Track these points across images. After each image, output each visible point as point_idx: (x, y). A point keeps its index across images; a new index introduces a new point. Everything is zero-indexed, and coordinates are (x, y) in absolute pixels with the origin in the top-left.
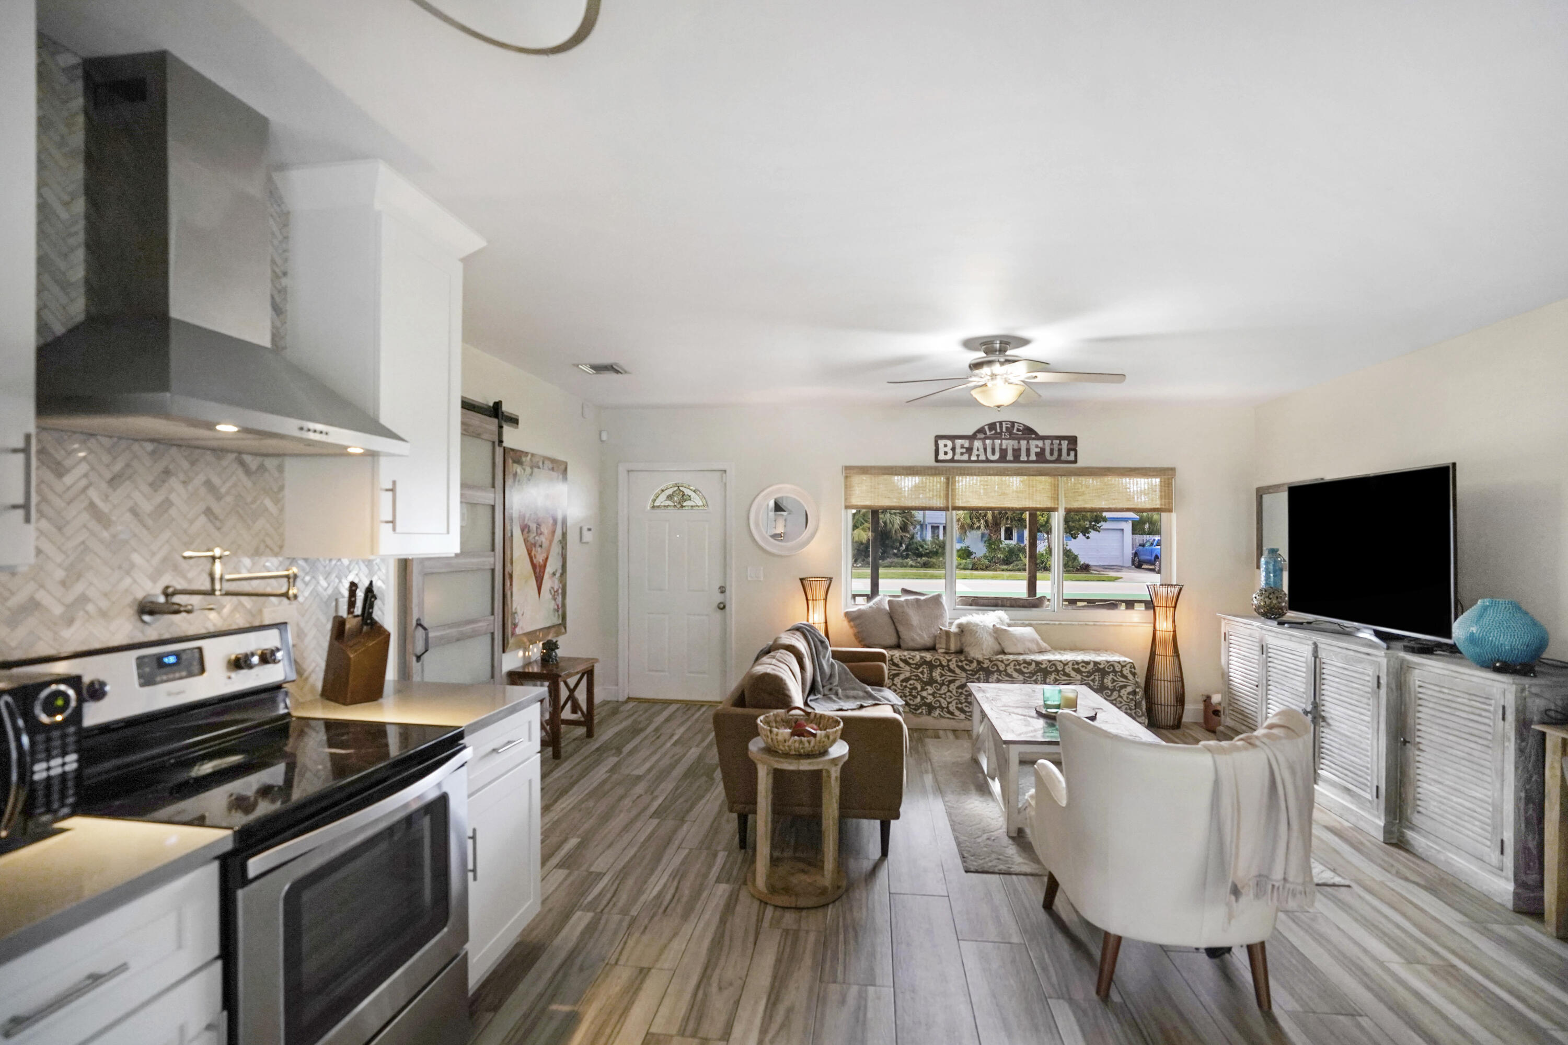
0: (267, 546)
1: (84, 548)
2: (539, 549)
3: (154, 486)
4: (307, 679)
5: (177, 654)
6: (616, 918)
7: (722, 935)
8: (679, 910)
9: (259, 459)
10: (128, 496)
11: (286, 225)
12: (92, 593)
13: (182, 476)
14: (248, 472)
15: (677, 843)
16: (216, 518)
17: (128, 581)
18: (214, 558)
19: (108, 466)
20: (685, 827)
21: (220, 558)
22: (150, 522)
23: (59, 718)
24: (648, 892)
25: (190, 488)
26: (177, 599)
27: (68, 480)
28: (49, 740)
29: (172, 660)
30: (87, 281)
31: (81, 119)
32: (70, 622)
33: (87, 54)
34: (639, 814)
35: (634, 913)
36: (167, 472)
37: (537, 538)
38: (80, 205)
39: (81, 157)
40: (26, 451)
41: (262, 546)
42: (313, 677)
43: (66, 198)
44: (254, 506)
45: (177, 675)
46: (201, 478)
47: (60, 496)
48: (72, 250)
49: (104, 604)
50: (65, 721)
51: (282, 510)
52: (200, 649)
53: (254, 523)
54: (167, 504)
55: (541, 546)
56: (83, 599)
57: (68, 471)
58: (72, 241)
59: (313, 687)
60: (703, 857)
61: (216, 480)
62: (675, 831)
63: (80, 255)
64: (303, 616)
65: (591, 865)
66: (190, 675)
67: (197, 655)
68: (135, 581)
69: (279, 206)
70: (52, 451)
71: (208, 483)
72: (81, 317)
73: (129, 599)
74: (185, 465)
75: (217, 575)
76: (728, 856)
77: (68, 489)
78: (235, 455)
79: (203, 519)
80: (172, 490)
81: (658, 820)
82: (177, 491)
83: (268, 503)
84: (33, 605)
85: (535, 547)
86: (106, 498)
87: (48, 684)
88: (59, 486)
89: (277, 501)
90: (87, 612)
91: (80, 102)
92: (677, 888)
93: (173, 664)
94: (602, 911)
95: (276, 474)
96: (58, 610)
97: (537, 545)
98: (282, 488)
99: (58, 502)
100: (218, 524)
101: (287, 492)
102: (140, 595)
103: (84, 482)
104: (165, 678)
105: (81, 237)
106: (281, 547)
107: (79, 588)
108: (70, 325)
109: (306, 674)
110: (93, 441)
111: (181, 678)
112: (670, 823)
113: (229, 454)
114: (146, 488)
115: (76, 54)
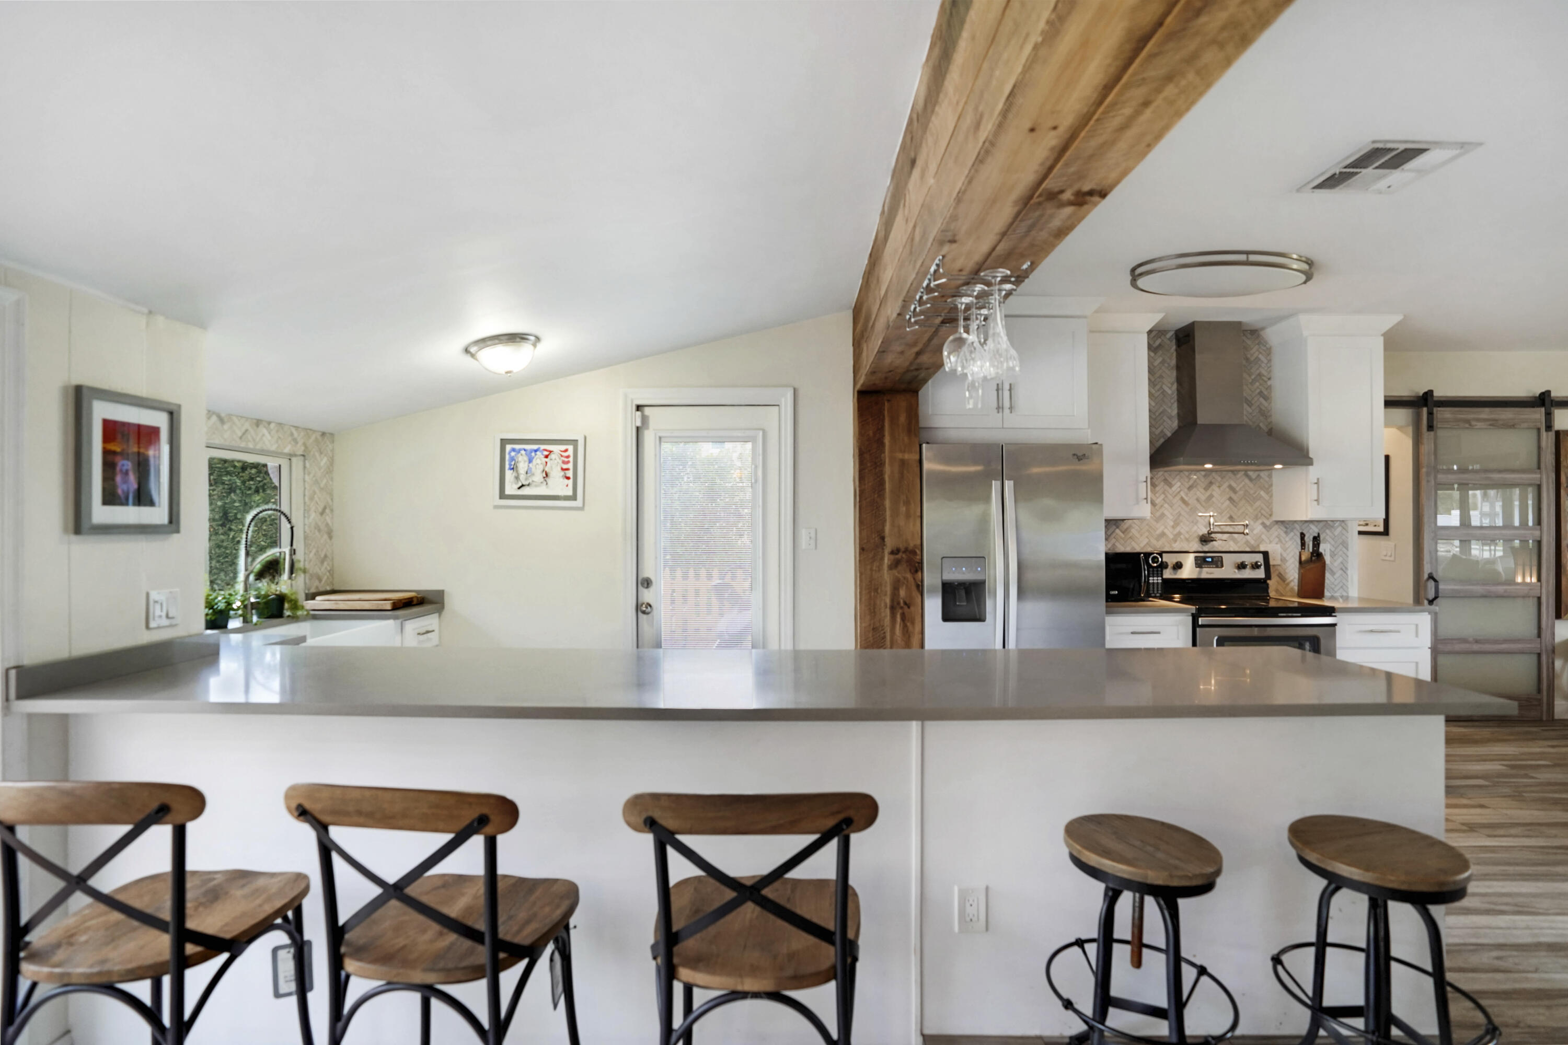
0: (1262, 514)
1: (1180, 515)
3: (1206, 489)
4: (1288, 584)
5: (1212, 557)
9: (1257, 473)
10: (1196, 494)
11: (1269, 354)
12: (1182, 531)
13: (1217, 484)
14: (1250, 479)
16: (1234, 501)
17: (1195, 528)
18: (1210, 516)
19: (1187, 482)
21: (1213, 516)
22: (1204, 504)
23: (1155, 565)
25: (1222, 488)
26: (1213, 535)
27: (1174, 489)
28: (1153, 571)
29: (1210, 560)
30: (1178, 414)
31: (1175, 354)
32: (1176, 541)
33: (1175, 329)
36: (1211, 483)
38: (1175, 386)
39: (1175, 368)
40: (1146, 482)
41: (1260, 515)
42: (1292, 584)
43: (1170, 385)
44: (1254, 496)
45: (1211, 566)
46: (1226, 484)
47: (1171, 495)
48: (1172, 404)
49: (1187, 536)
50: (1157, 566)
51: (1271, 497)
52: (1221, 557)
53: (1255, 503)
54: (1211, 496)
56: (1179, 534)
57: (1173, 486)
58: (1172, 401)
59: (1292, 589)
61: (1234, 485)
63: (1175, 405)
64: (1285, 551)
66: (1217, 567)
67: (1220, 559)
68: (1198, 528)
69: (1265, 346)
70: (1168, 479)
71: (1230, 487)
72: (1177, 428)
73: (1196, 535)
74: (1219, 479)
75: (1212, 522)
77: (1174, 492)
78: (1243, 473)
79: (1228, 502)
80: (1213, 490)
82: (1215, 491)
83: (1262, 493)
84: (1163, 534)
86: (1187, 495)
87: (1154, 553)
88: (1170, 491)
89: (1267, 493)
90: (1181, 538)
91: (1174, 347)
93: (1210, 562)
95: (1267, 479)
96: (1171, 536)
98: (1271, 485)
99: (1170, 497)
100: (1235, 504)
101: (1274, 488)
102: (1201, 534)
103: (1179, 489)
104: (1206, 566)
105: (1176, 398)
106: (1271, 515)
107: (1178, 529)
108: (1174, 431)
109: (1288, 581)
110: (1182, 473)
111: (1213, 568)
113: (1240, 472)
114: (1202, 490)
115: (1173, 331)
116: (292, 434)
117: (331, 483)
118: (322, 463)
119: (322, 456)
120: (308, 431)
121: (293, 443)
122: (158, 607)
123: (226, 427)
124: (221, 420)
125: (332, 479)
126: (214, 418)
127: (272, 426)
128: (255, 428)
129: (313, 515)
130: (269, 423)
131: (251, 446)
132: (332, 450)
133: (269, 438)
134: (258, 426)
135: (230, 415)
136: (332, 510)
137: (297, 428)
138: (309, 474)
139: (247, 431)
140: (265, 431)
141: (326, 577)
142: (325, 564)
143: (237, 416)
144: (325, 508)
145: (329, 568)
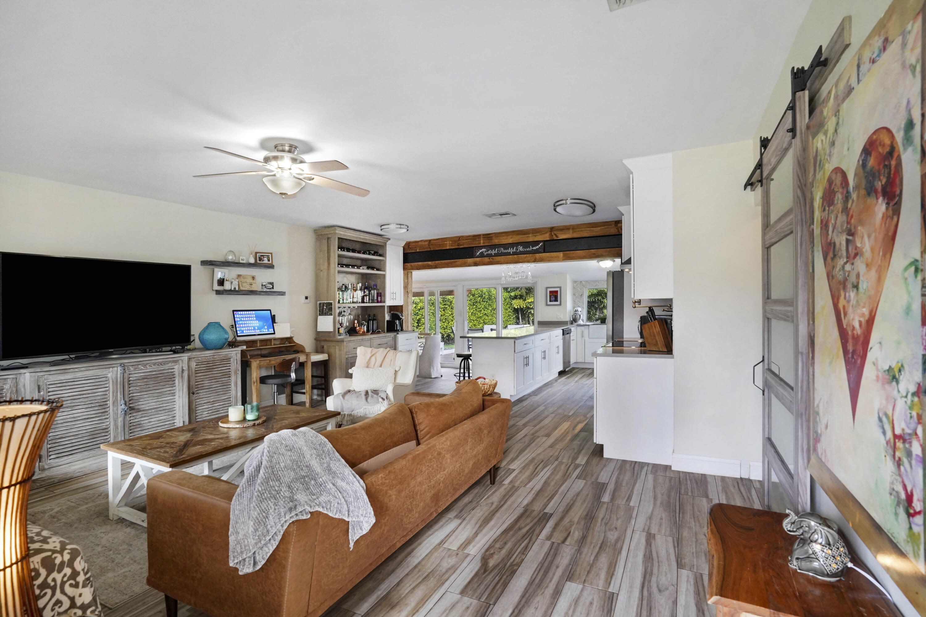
2: (852, 294)
6: (565, 460)
7: (519, 453)
8: (536, 461)
15: (533, 492)
20: (525, 502)
24: (551, 469)
34: (562, 519)
35: (557, 463)
37: (848, 267)
55: (856, 287)
60: (519, 482)
62: (534, 499)
65: (586, 484)
76: (503, 481)
81: (545, 511)
85: (845, 288)
92: (536, 468)
94: (572, 463)
97: (849, 286)
112: (537, 507)
122: (558, 316)
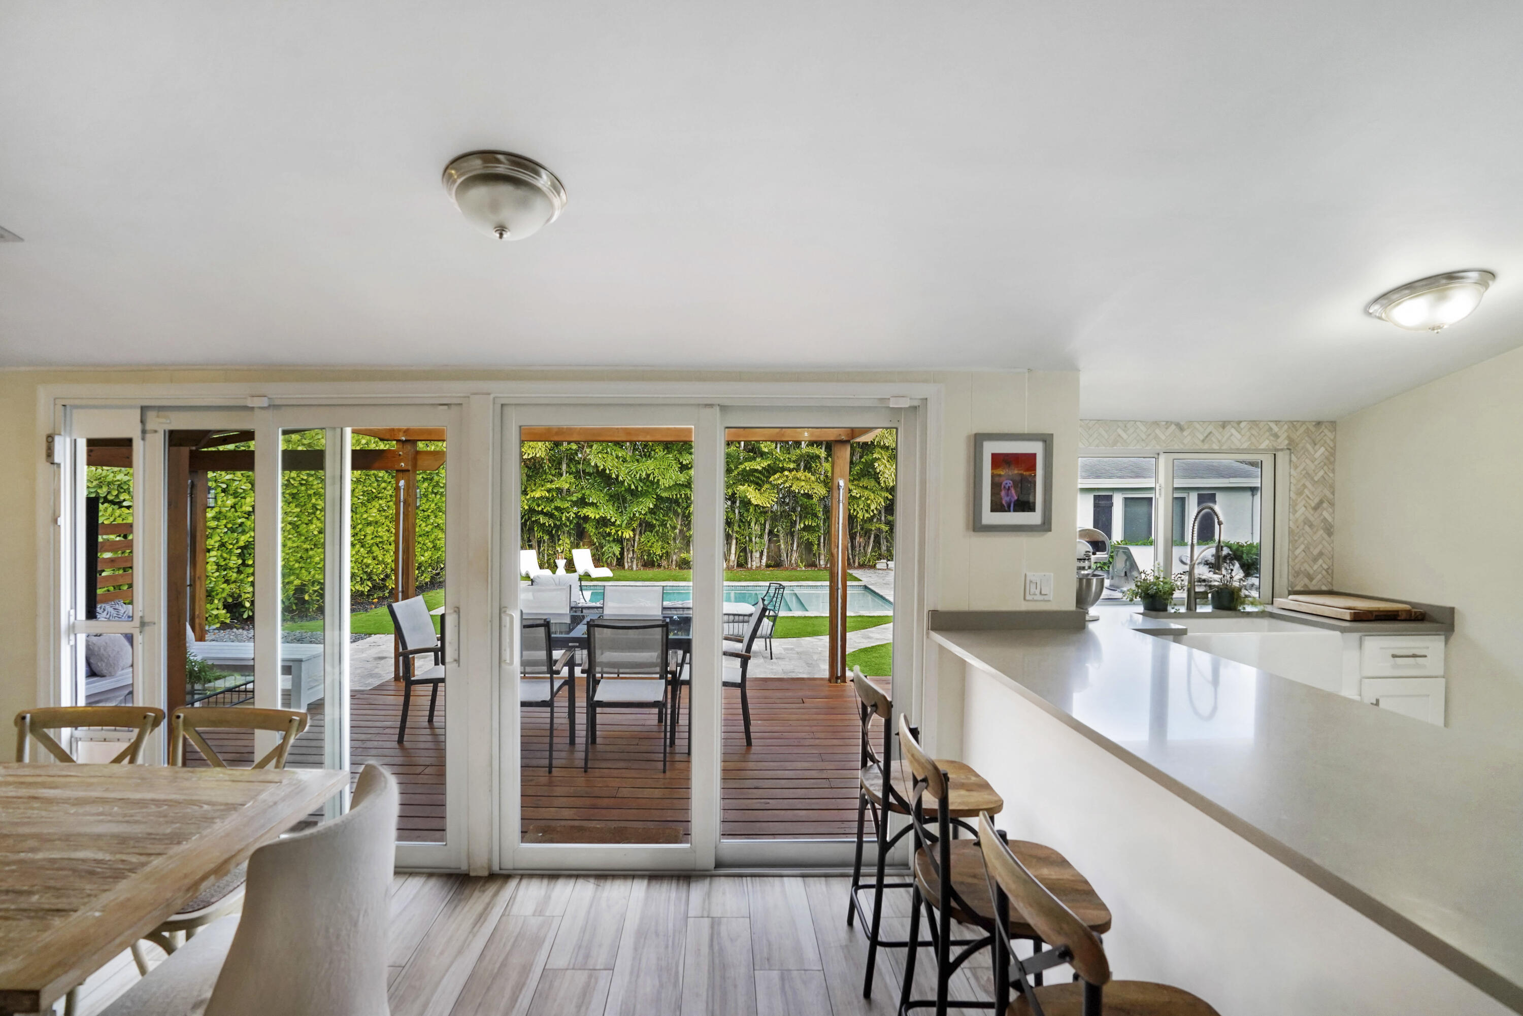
116: (1271, 429)
117: (1331, 475)
118: (1317, 455)
119: (1317, 447)
120: (1293, 425)
121: (1272, 438)
122: (1033, 586)
123: (1185, 433)
124: (1181, 428)
125: (1333, 471)
126: (1173, 427)
127: (1243, 425)
128: (1221, 430)
129: (1301, 510)
130: (1239, 422)
131: (1216, 447)
132: (1334, 440)
133: (1239, 436)
134: (1224, 427)
135: (1190, 422)
136: (1332, 504)
137: (1277, 422)
138: (1296, 467)
139: (1211, 433)
140: (1233, 431)
141: (1320, 576)
142: (1320, 562)
143: (1198, 422)
144: (1321, 502)
145: (1325, 567)
